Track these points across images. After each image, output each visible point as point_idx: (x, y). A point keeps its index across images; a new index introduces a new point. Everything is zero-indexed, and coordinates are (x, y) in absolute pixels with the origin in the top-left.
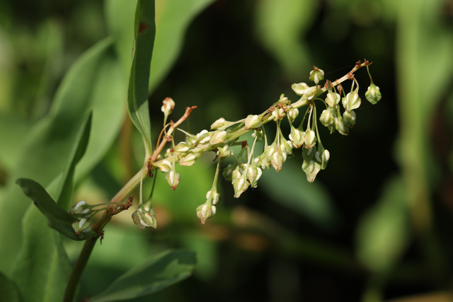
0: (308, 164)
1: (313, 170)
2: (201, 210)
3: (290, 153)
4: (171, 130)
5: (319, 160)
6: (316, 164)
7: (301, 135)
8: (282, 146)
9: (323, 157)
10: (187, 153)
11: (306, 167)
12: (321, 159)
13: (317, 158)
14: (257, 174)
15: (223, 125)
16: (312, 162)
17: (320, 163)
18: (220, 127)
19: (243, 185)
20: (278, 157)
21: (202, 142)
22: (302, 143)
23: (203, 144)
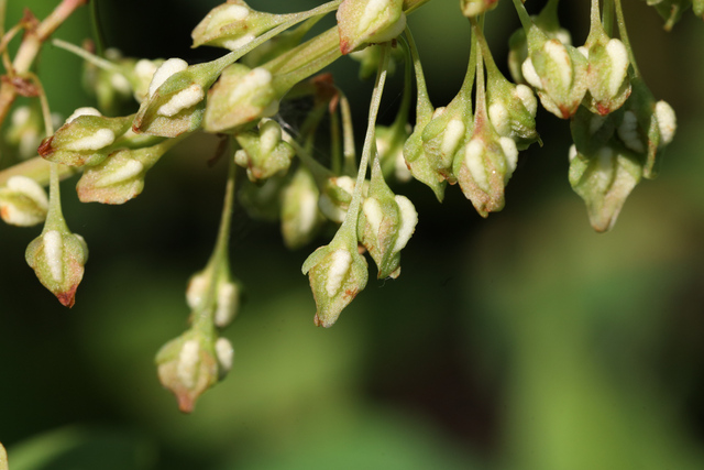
0: (593, 165)
1: (610, 186)
2: (175, 358)
3: (529, 134)
4: (27, 54)
5: (636, 145)
6: (623, 161)
7: (573, 65)
8: (497, 112)
9: (652, 131)
10: (108, 152)
11: (586, 176)
12: (644, 139)
13: (630, 138)
14: (398, 225)
15: (245, 28)
16: (606, 153)
17: (638, 157)
18: (234, 37)
19: (348, 274)
20: (484, 159)
21: (166, 109)
22: (577, 95)
23: (174, 117)
